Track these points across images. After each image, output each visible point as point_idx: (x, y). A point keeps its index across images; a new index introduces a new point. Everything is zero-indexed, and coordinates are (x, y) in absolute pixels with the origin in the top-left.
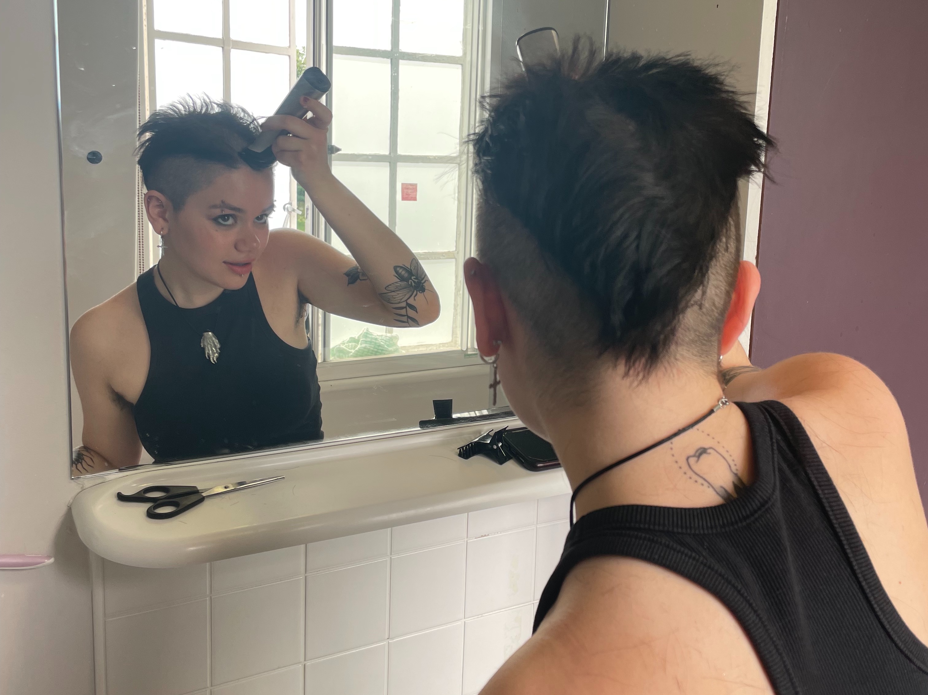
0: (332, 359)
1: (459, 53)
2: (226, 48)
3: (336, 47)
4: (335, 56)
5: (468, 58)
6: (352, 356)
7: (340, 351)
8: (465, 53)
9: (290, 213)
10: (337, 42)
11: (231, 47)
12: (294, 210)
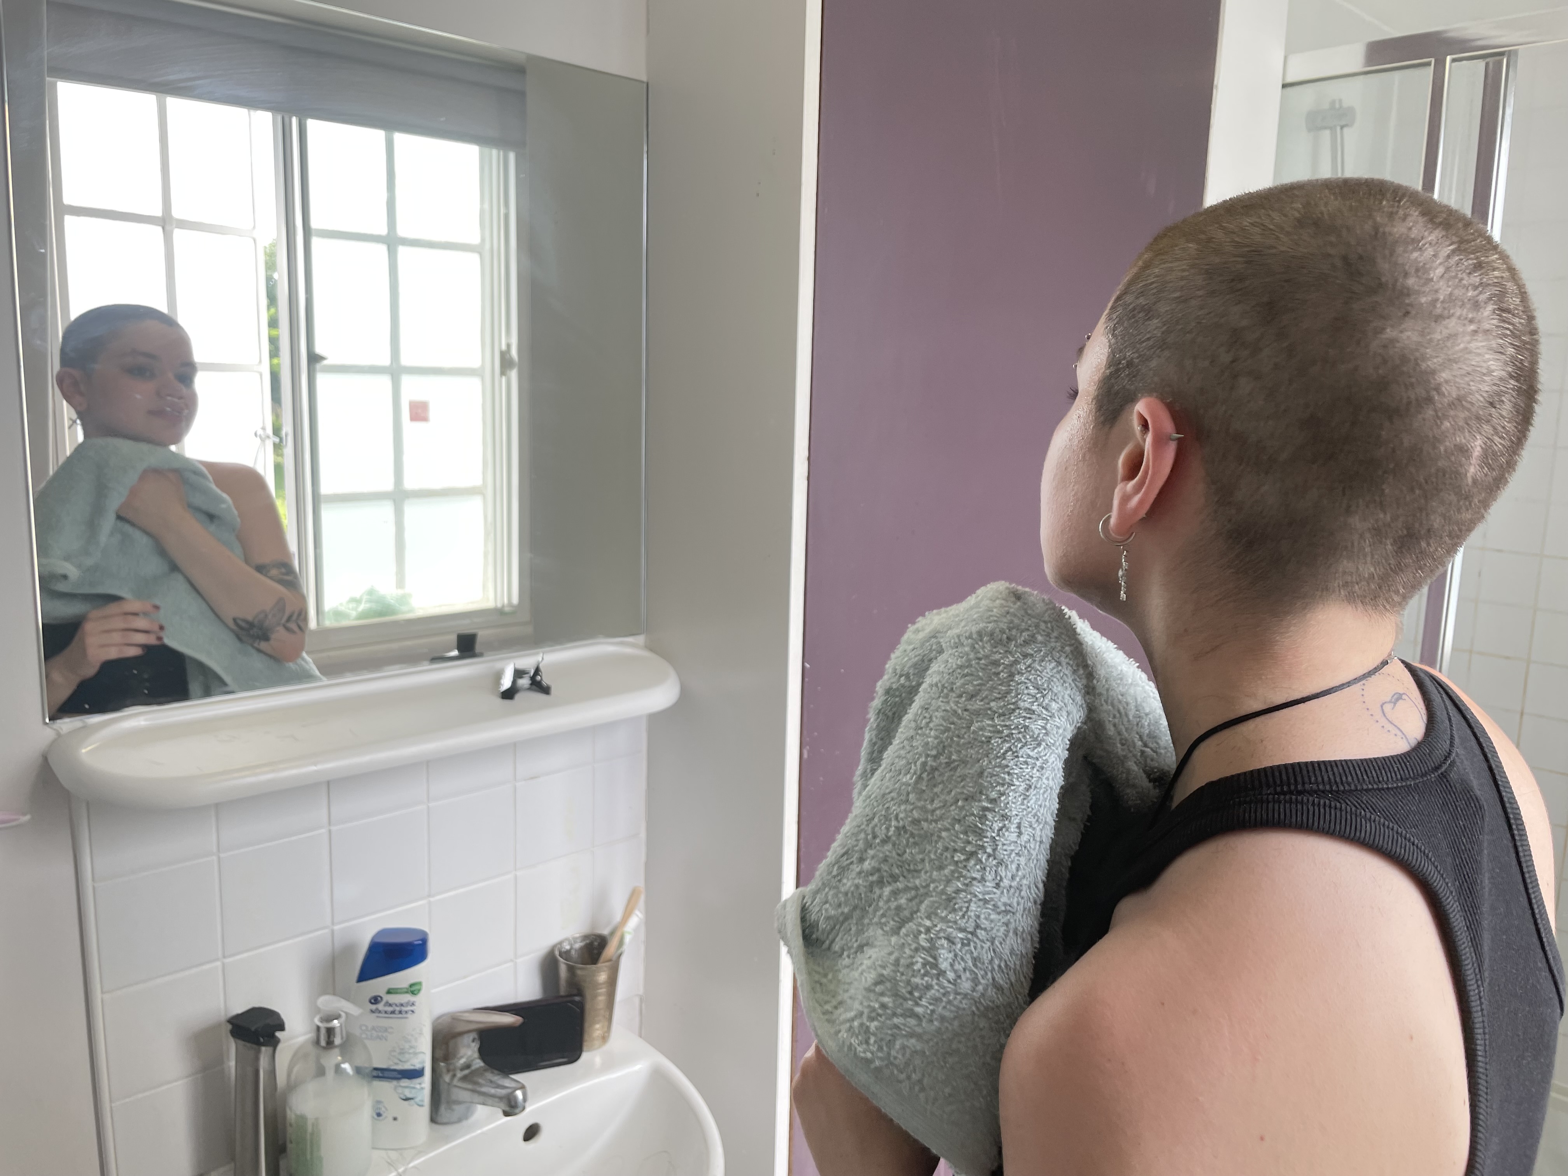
0: (328, 623)
1: (475, 240)
2: (167, 228)
3: (316, 230)
4: (315, 241)
5: (487, 246)
6: (353, 620)
7: (338, 614)
8: (483, 240)
9: (263, 440)
10: (314, 224)
11: (174, 226)
12: (268, 437)
